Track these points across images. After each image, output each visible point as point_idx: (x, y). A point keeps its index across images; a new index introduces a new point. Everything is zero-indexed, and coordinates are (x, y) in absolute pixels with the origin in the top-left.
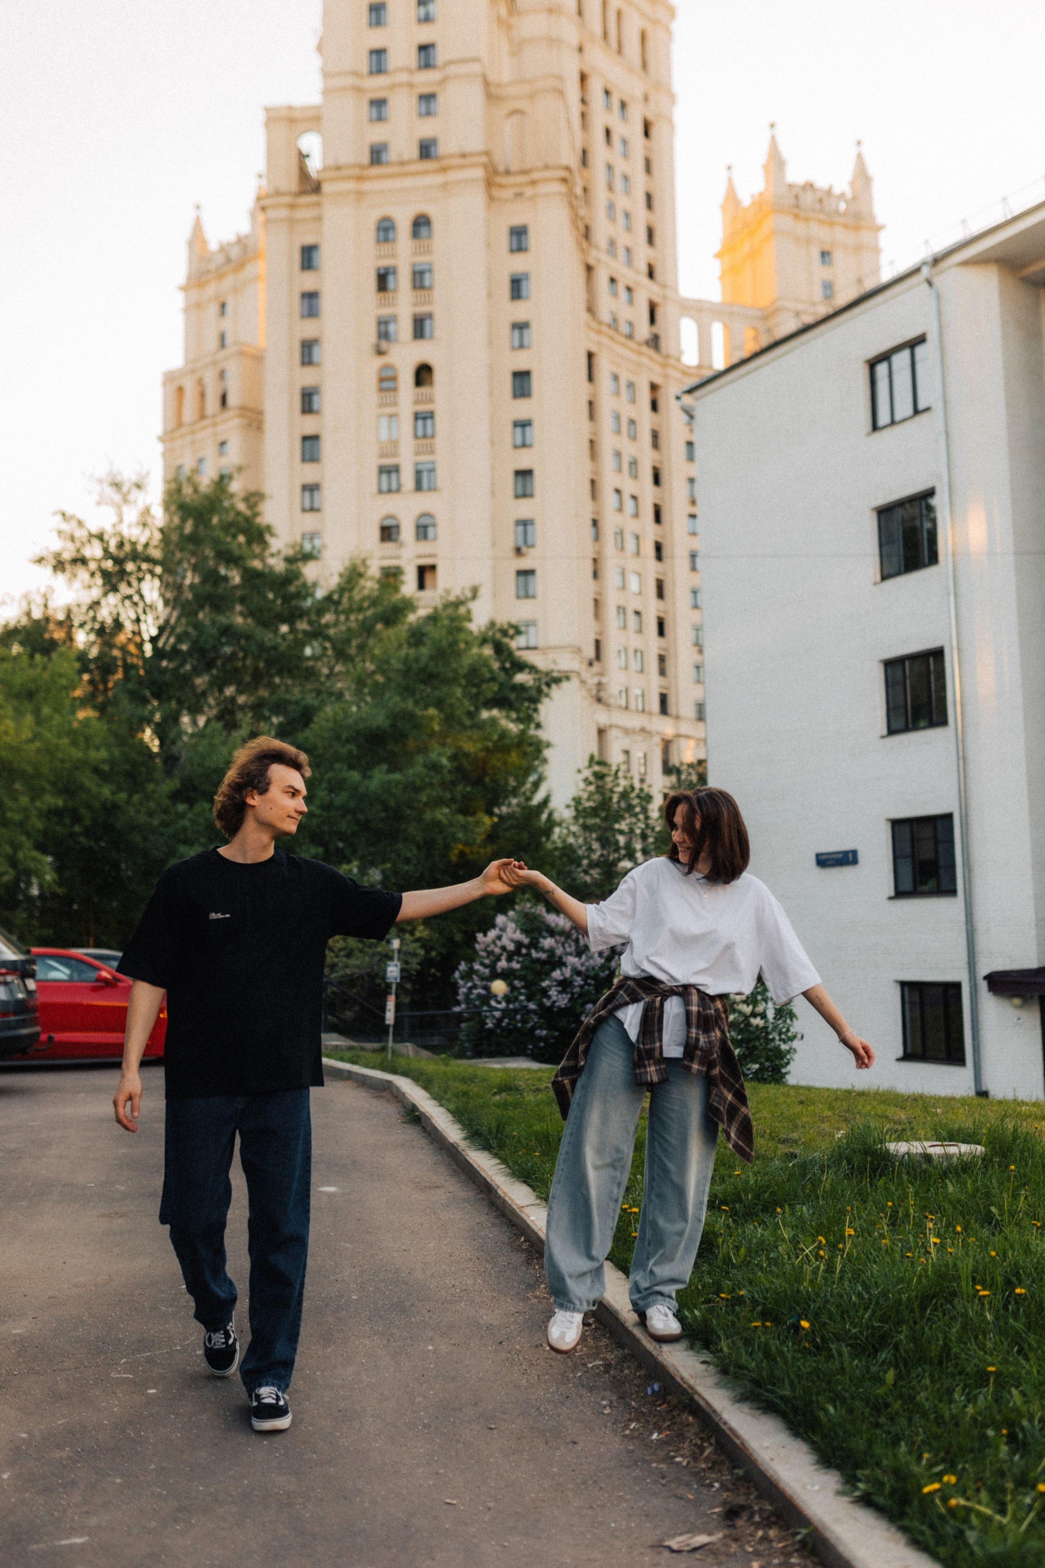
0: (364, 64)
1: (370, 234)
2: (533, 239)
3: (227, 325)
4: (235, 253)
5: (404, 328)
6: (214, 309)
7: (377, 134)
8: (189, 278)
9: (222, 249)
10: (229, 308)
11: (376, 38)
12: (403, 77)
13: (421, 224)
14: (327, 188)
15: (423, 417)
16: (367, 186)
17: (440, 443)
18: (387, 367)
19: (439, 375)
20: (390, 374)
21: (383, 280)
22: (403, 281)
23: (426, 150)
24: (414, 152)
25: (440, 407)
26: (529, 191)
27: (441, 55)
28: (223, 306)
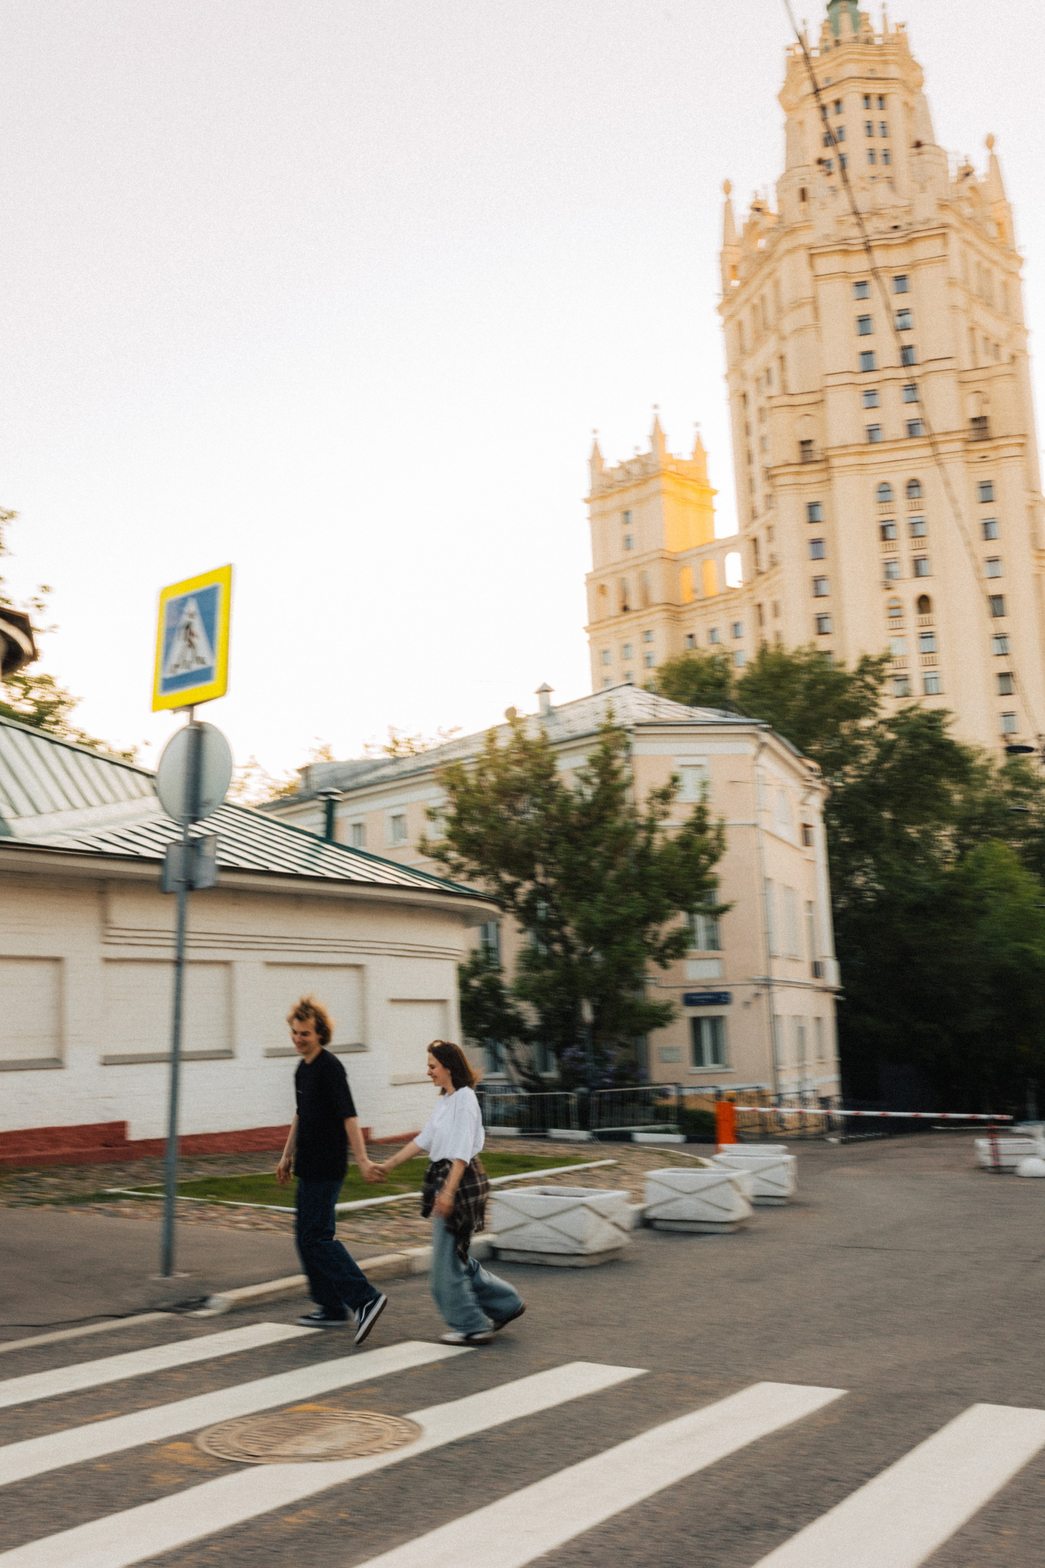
0: (856, 364)
1: (872, 496)
2: (998, 492)
3: (631, 529)
4: (636, 470)
5: (905, 568)
6: (618, 517)
7: (871, 417)
8: (592, 491)
9: (623, 467)
10: (634, 516)
11: (866, 344)
12: (889, 374)
13: (913, 485)
14: (835, 462)
15: (927, 636)
16: (866, 459)
17: (942, 657)
18: (895, 598)
19: (937, 604)
20: (896, 604)
21: (884, 531)
22: (901, 532)
23: (912, 428)
24: (902, 432)
25: (939, 629)
26: (992, 455)
27: (919, 356)
28: (627, 513)
